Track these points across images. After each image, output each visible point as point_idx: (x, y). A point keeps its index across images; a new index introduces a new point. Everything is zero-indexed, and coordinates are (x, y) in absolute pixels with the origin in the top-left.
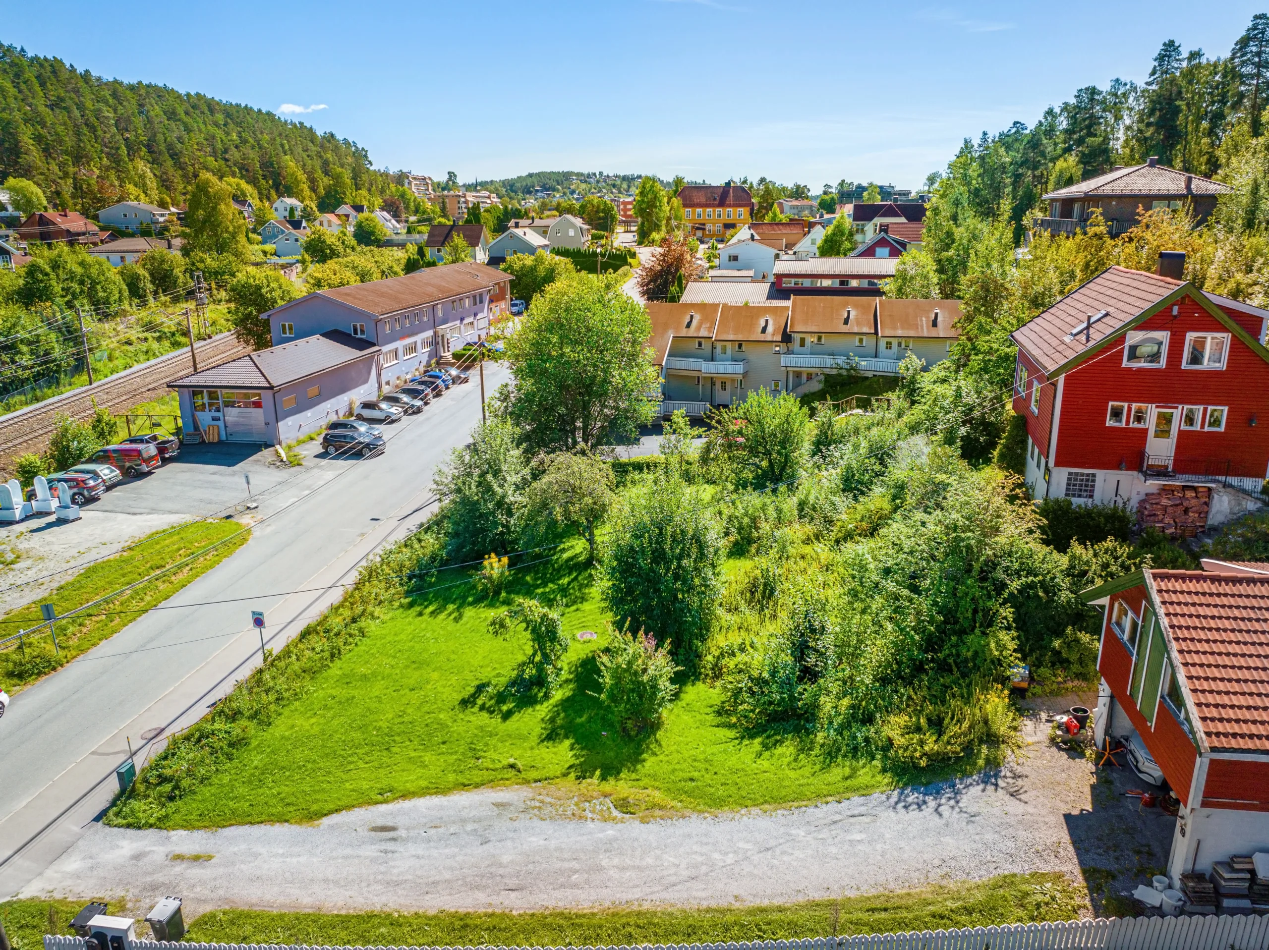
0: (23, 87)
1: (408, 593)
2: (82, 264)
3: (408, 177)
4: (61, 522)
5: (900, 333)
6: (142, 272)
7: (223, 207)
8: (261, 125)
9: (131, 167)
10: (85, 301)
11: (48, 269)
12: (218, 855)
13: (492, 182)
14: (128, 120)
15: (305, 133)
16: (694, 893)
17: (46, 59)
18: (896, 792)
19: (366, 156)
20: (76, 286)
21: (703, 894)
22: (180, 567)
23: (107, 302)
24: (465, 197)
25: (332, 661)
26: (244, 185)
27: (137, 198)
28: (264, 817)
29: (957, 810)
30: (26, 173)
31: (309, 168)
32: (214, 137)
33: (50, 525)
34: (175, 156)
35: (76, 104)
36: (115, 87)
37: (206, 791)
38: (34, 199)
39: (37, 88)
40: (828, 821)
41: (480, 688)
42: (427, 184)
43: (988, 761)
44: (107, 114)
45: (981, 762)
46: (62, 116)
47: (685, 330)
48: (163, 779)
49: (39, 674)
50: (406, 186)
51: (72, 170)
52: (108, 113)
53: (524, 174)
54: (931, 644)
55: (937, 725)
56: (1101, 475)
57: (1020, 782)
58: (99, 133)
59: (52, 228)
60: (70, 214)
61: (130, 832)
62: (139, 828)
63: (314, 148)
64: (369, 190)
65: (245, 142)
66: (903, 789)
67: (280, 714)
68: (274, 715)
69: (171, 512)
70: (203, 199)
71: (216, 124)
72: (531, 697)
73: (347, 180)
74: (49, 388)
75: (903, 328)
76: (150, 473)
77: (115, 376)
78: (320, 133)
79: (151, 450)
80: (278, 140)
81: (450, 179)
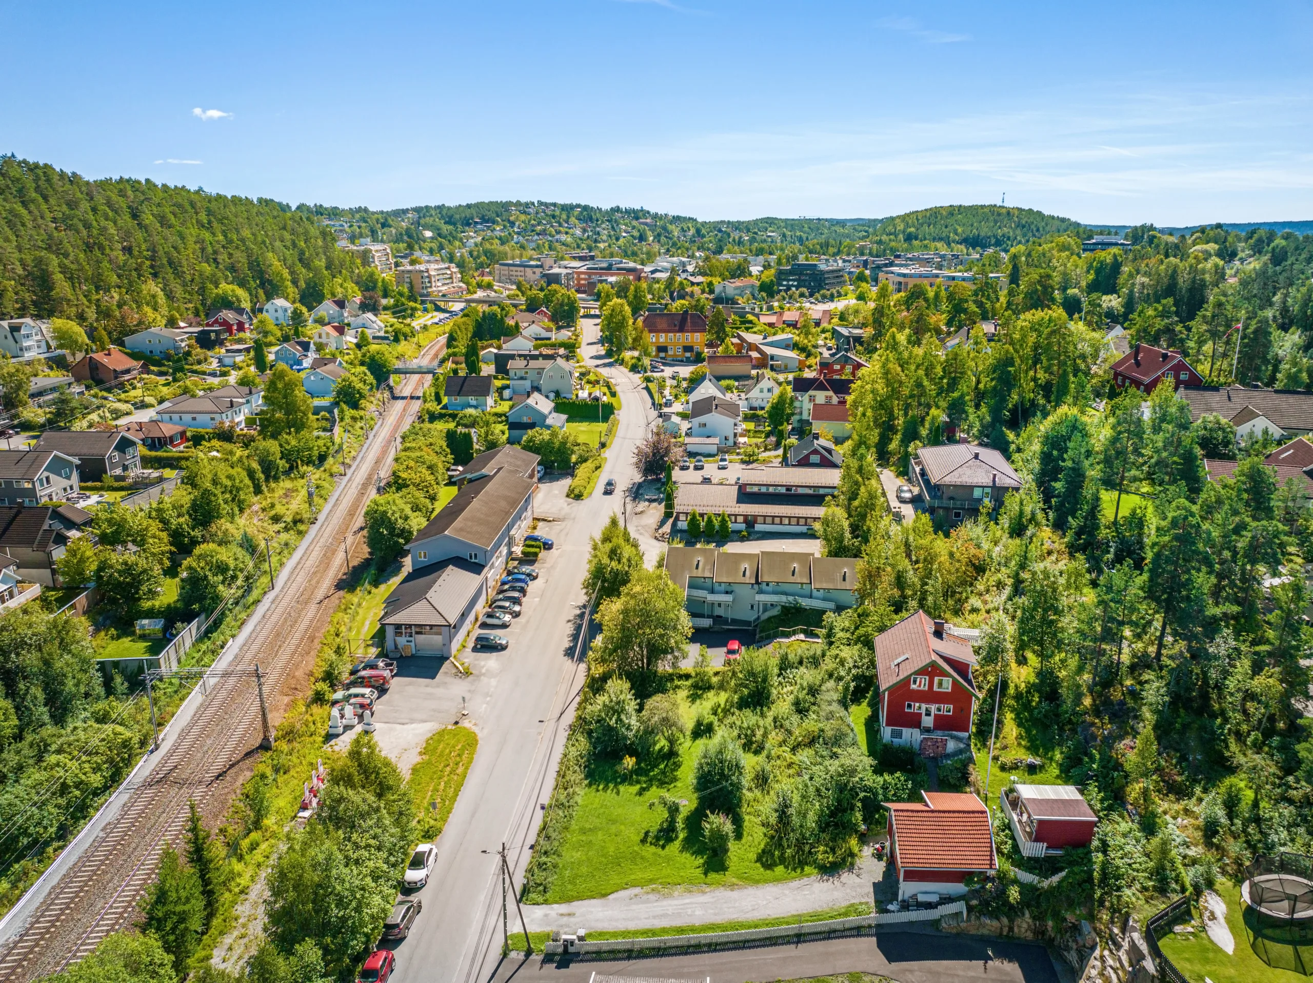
1: (587, 778)
5: (824, 585)
8: (240, 219)
9: (143, 288)
12: (577, 913)
17: (35, 165)
22: (457, 764)
24: (427, 271)
26: (236, 289)
31: (289, 261)
38: (79, 339)
45: (848, 864)
47: (695, 571)
48: (538, 885)
51: (95, 297)
54: (833, 814)
55: (833, 850)
56: (905, 730)
57: (860, 871)
60: (111, 351)
61: (536, 906)
62: (539, 905)
65: (230, 241)
66: (821, 875)
69: (422, 722)
71: (202, 224)
72: (670, 837)
73: (324, 270)
75: (826, 582)
76: (388, 688)
80: (259, 235)
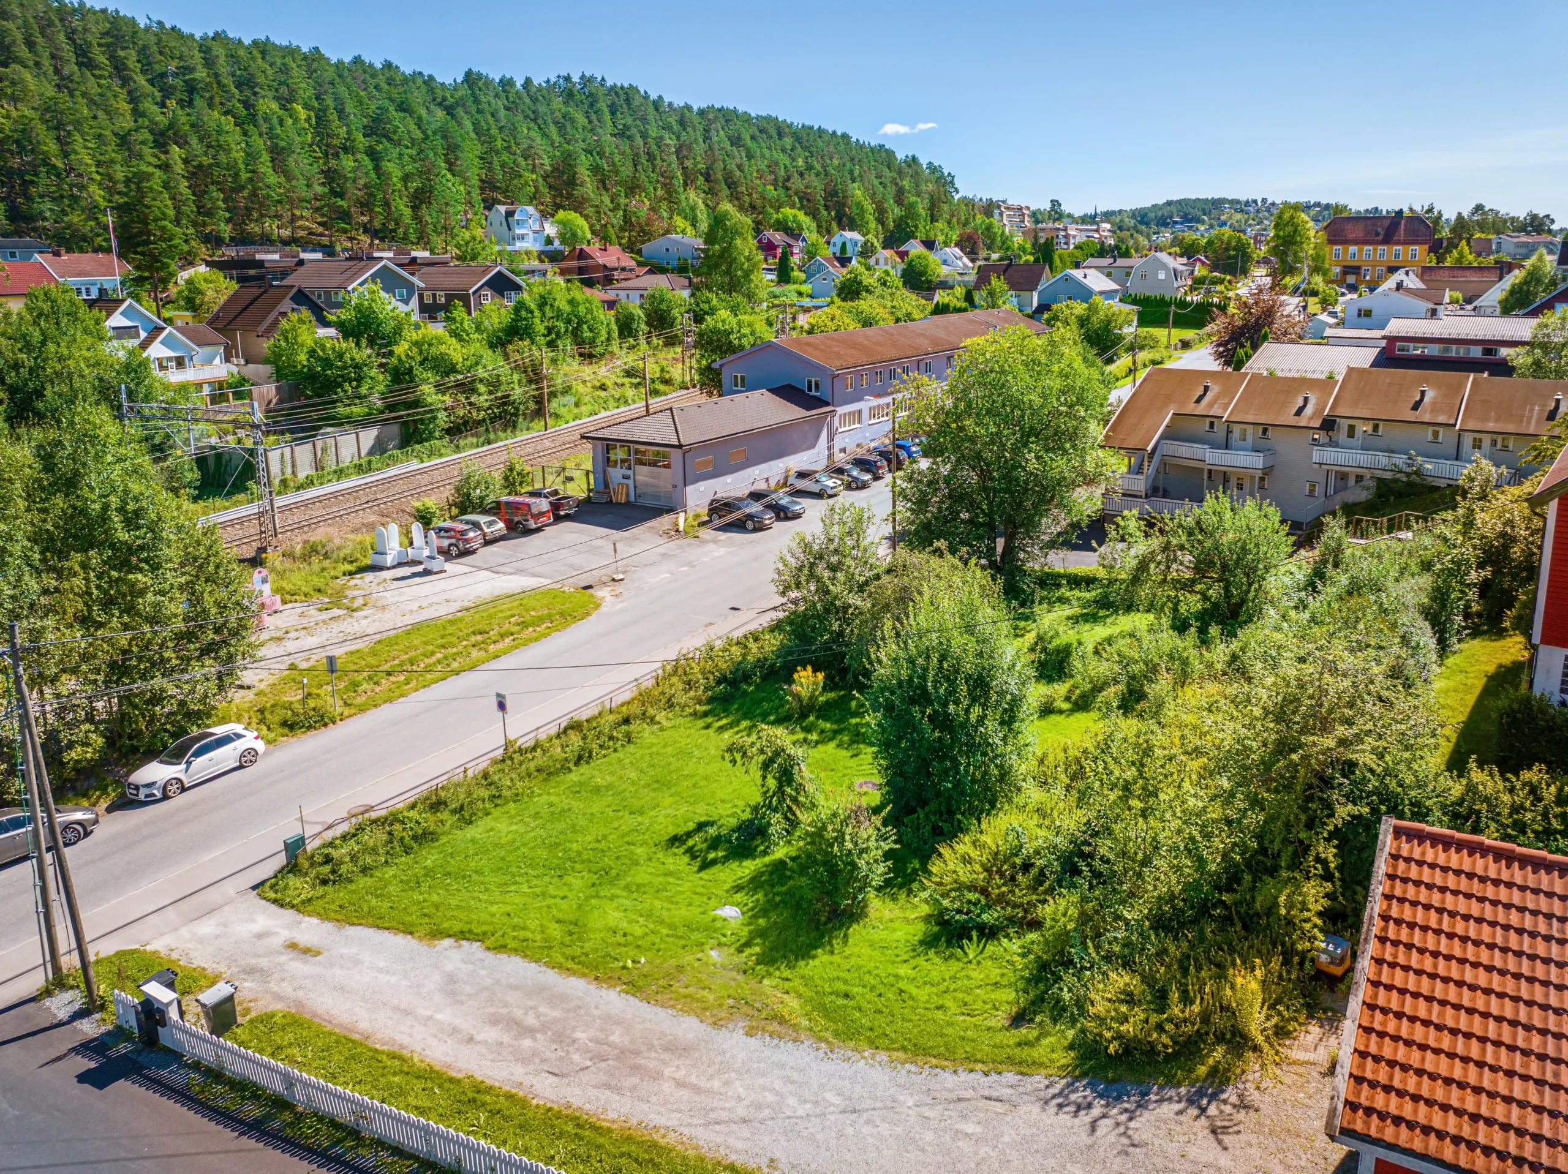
0: (594, 117)
1: (711, 700)
2: (571, 302)
3: (999, 207)
4: (427, 572)
5: (1491, 426)
6: (639, 313)
7: (738, 242)
8: (832, 149)
9: (683, 197)
10: (568, 341)
11: (533, 306)
12: (326, 953)
13: (1120, 211)
14: (690, 148)
15: (883, 155)
16: (732, 1141)
17: (622, 88)
18: (1064, 1081)
19: (952, 182)
20: (561, 325)
21: (740, 1145)
22: (502, 636)
23: (592, 342)
24: (1065, 229)
25: (576, 764)
26: (801, 216)
27: (683, 232)
28: (394, 924)
29: (1122, 1129)
30: (578, 206)
31: (879, 197)
32: (777, 164)
33: (414, 575)
34: (731, 184)
35: (640, 132)
36: (683, 116)
37: (363, 882)
38: (580, 233)
39: (607, 117)
40: (953, 1096)
41: (701, 826)
42: (1023, 215)
43: (1214, 1071)
44: (668, 141)
45: (1202, 1070)
46: (625, 146)
47: (1193, 405)
48: (328, 859)
49: (309, 728)
50: (996, 216)
51: (623, 201)
52: (670, 141)
53: (1161, 202)
57: (1241, 1115)
58: (658, 162)
59: (590, 262)
60: (610, 248)
61: (274, 908)
62: (282, 906)
63: (889, 175)
64: (949, 223)
65: (810, 168)
66: (1077, 1079)
67: (487, 814)
68: (480, 814)
69: (534, 575)
70: (721, 232)
71: (783, 150)
72: (748, 849)
73: (922, 211)
74: (505, 431)
75: (1497, 420)
76: (538, 530)
77: (578, 422)
78: (900, 156)
79: (544, 505)
80: (848, 165)
81: (1053, 208)
